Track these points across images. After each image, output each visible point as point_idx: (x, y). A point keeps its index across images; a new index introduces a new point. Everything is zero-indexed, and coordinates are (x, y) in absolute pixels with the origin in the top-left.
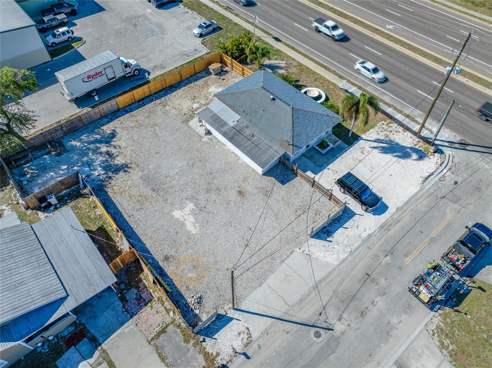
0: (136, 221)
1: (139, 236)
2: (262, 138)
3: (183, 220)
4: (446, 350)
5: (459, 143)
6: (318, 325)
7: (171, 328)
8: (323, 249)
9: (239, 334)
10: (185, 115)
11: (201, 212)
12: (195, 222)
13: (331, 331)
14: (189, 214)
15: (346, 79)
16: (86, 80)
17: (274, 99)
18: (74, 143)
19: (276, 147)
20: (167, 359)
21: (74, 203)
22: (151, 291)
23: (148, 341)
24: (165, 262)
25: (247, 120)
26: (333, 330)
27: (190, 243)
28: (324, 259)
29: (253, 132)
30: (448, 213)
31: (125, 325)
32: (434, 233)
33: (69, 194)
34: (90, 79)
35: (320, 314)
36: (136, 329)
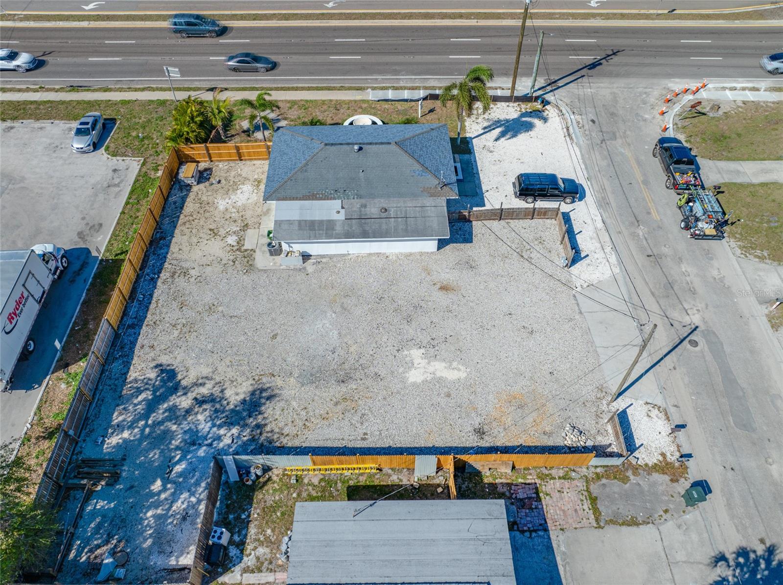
0: (380, 434)
1: (412, 446)
2: (401, 204)
3: (432, 376)
4: (766, 259)
5: (549, 85)
6: (685, 336)
7: (594, 488)
8: (591, 268)
9: (648, 416)
10: (234, 262)
11: (437, 348)
12: (449, 364)
13: (698, 329)
14: (429, 363)
15: (368, 88)
16: (9, 327)
17: (360, 149)
18: (114, 440)
19: (429, 201)
20: (637, 519)
21: (255, 508)
22: (520, 480)
23: (596, 528)
24: (483, 436)
25: (354, 198)
26: (697, 327)
27: (479, 390)
28: (605, 277)
29: (381, 205)
30: (623, 151)
31: (555, 545)
32: (639, 176)
33: (228, 506)
34: (14, 322)
35: (672, 325)
36: (567, 534)
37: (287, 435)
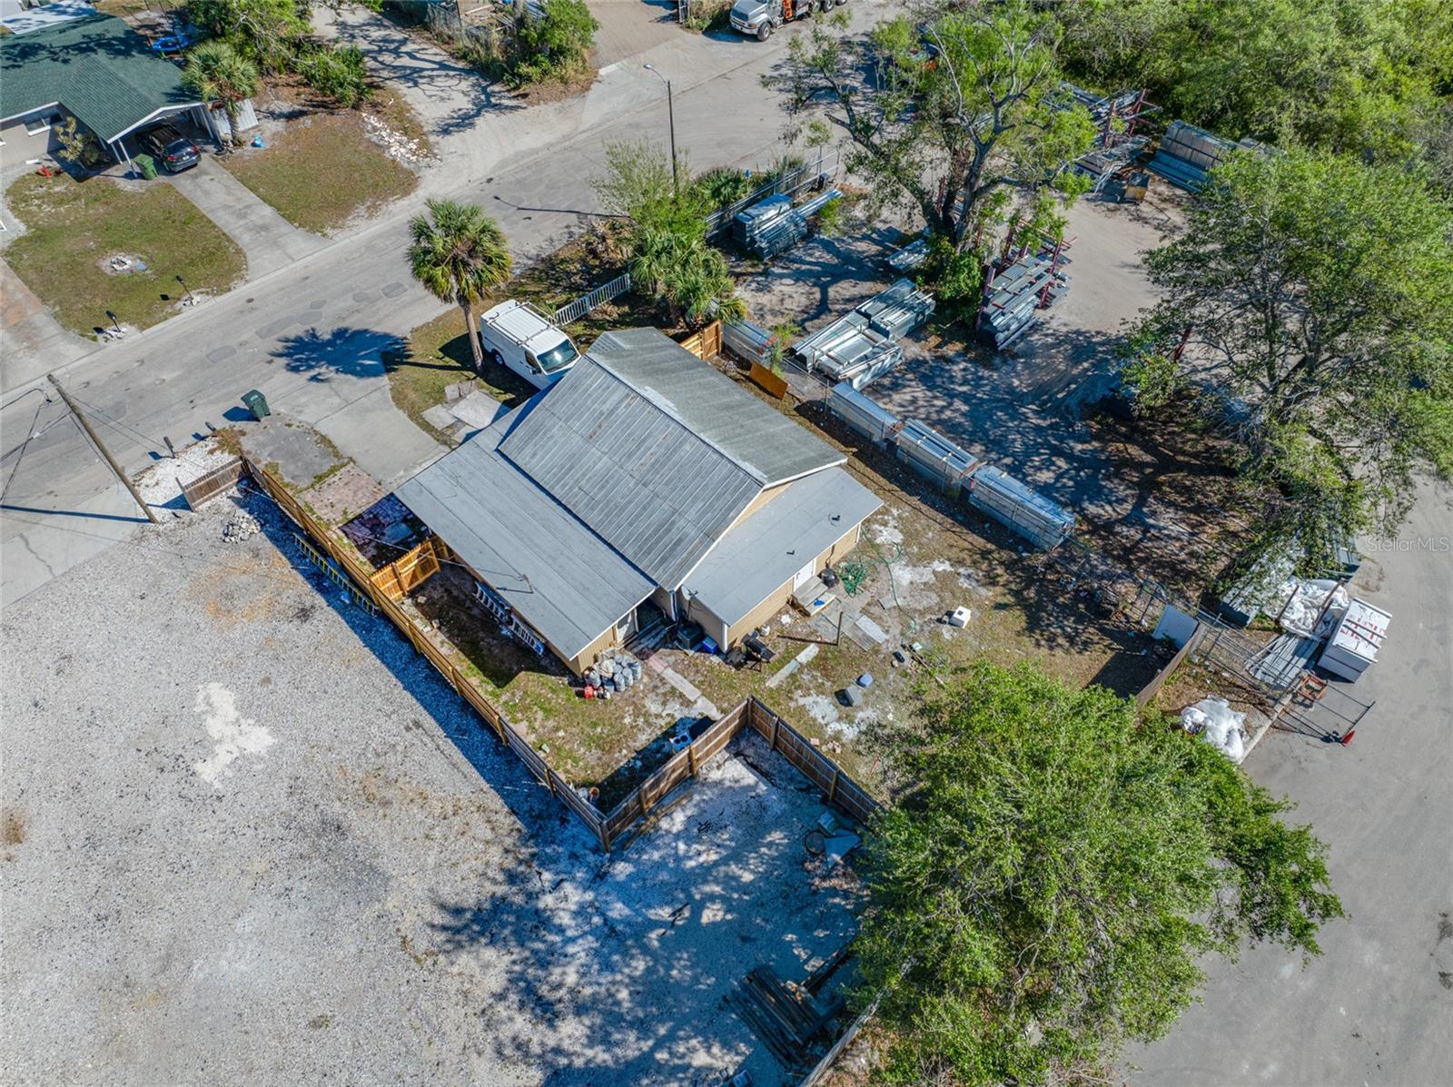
3: (242, 721)
7: (305, 483)
9: (157, 484)
11: (180, 751)
12: (203, 716)
14: (220, 741)
18: (722, 1061)
20: (317, 440)
23: (354, 462)
24: (308, 605)
27: (231, 654)
37: (489, 821)
